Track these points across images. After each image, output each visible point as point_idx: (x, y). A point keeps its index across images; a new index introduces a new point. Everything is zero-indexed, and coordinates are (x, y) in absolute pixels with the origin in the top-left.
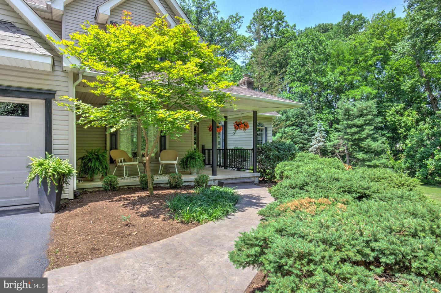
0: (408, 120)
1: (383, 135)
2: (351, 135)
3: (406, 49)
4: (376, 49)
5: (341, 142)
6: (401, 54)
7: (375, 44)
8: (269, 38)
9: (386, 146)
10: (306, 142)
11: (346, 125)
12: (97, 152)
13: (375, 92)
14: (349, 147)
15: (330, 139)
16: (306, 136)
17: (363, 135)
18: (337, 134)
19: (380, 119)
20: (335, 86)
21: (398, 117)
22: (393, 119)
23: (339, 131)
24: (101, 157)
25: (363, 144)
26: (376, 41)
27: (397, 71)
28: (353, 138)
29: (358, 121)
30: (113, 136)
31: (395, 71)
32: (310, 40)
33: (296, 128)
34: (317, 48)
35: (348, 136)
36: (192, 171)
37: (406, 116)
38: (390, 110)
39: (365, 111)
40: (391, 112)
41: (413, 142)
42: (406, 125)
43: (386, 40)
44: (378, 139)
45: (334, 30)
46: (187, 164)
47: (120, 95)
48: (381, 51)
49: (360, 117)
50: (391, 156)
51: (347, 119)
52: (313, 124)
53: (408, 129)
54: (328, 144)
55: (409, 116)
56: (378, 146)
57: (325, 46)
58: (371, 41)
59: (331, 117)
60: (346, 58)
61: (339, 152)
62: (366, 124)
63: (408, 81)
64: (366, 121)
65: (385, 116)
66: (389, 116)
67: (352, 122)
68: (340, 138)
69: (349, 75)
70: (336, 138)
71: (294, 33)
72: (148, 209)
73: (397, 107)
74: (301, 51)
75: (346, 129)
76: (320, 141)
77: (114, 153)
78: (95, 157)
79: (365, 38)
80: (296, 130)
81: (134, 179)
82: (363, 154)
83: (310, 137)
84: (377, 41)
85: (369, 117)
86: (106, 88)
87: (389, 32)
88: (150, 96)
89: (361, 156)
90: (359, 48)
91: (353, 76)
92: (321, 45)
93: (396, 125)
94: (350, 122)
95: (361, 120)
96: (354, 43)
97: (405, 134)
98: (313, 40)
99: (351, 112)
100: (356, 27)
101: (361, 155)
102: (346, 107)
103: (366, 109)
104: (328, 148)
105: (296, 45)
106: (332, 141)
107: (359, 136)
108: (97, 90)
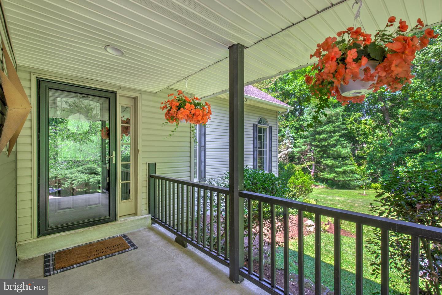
0: (365, 128)
2: (319, 142)
5: (307, 148)
11: (313, 132)
14: (317, 153)
15: (295, 146)
17: (333, 141)
18: (303, 140)
21: (356, 126)
22: (352, 127)
23: (305, 138)
25: (333, 150)
28: (321, 144)
29: (328, 127)
35: (315, 143)
37: (363, 124)
38: (348, 119)
39: (334, 118)
40: (350, 121)
42: (365, 132)
49: (328, 123)
50: (354, 163)
53: (366, 136)
54: (296, 150)
55: (366, 124)
59: (296, 125)
62: (335, 131)
64: (334, 127)
66: (348, 124)
67: (321, 129)
68: (306, 144)
70: (302, 144)
73: (354, 116)
75: (313, 135)
76: (288, 148)
82: (331, 160)
85: (337, 124)
93: (353, 133)
94: (318, 129)
95: (330, 127)
101: (329, 162)
104: (295, 153)
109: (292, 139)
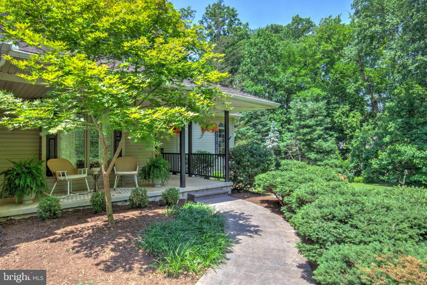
0: (353, 121)
1: (331, 136)
2: (304, 135)
3: (353, 53)
4: (324, 52)
5: (293, 142)
6: (349, 58)
7: (323, 47)
8: (221, 35)
9: (334, 146)
10: (260, 142)
11: (298, 126)
12: (29, 164)
13: (324, 94)
14: (302, 147)
15: (283, 140)
16: (260, 137)
17: (315, 135)
18: (289, 134)
19: (329, 120)
20: (287, 86)
21: (344, 118)
22: (340, 121)
23: (292, 131)
24: (34, 171)
25: (315, 144)
26: (324, 44)
27: (341, 75)
28: (305, 138)
29: (310, 121)
30: (51, 141)
31: (339, 74)
32: (262, 40)
33: (251, 128)
34: (269, 48)
35: (300, 137)
36: (155, 182)
37: (351, 117)
38: (336, 112)
39: (316, 112)
40: (338, 114)
41: (358, 143)
42: (352, 126)
43: (334, 44)
44: (327, 139)
45: (284, 31)
46: (149, 175)
47: (72, 83)
48: (328, 55)
49: (312, 117)
50: (339, 156)
51: (300, 120)
52: (267, 124)
53: (353, 130)
54: (282, 144)
55: (354, 117)
56: (328, 146)
57: (277, 46)
58: (319, 45)
59: (284, 118)
60: (297, 60)
61: (292, 153)
62: (317, 125)
63: (353, 84)
64: (317, 121)
65: (333, 117)
66: (336, 117)
67: (305, 123)
68: (292, 138)
69: (300, 76)
70: (289, 138)
71: (247, 31)
72: (113, 254)
73: (343, 109)
74: (254, 50)
75: (298, 129)
76: (273, 141)
77: (53, 164)
78: (26, 171)
79: (314, 41)
80: (250, 130)
81: (82, 197)
82: (314, 154)
83: (264, 138)
84: (326, 45)
85: (320, 118)
86: (46, 72)
87: (336, 37)
88: (120, 87)
89: (313, 156)
90: (308, 50)
91: (304, 78)
92: (273, 45)
93: (342, 126)
94: (302, 123)
95: (313, 121)
96: (304, 45)
97: (351, 134)
98: (265, 40)
99: (303, 113)
100: (304, 30)
102: (299, 107)
103: (317, 110)
104: (282, 148)
105: (248, 44)
106: (286, 141)
107: (311, 137)
108: (32, 75)
109: (278, 132)
